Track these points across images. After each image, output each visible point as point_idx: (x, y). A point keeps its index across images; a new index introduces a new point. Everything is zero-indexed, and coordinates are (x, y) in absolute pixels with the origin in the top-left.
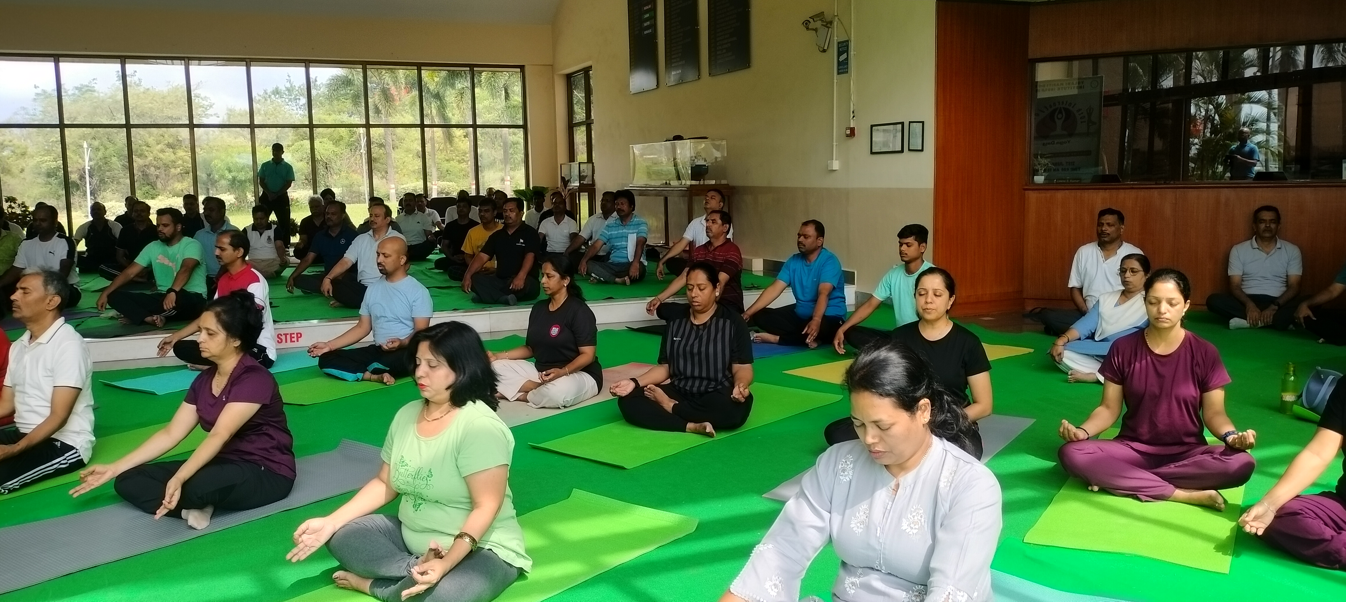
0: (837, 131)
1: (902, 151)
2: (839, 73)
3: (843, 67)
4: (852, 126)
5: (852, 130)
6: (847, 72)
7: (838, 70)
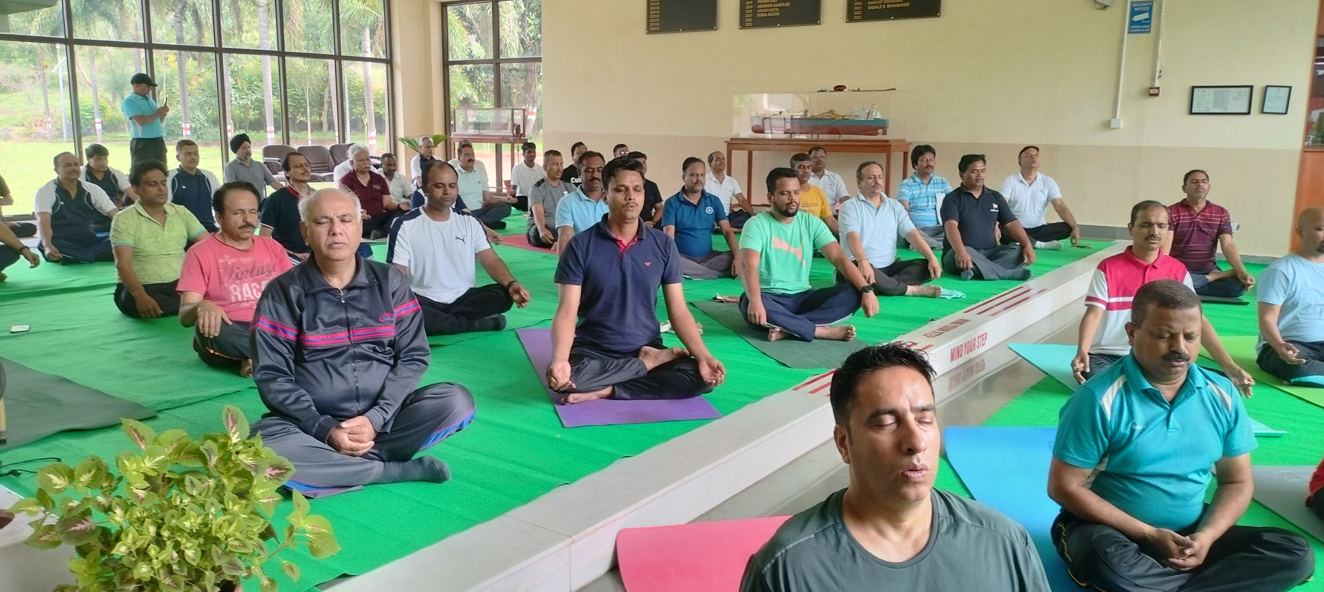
0: (1125, 89)
1: (1249, 113)
2: (1129, 32)
3: (1142, 27)
4: (1156, 86)
5: (1158, 88)
6: (1149, 32)
7: (1130, 29)
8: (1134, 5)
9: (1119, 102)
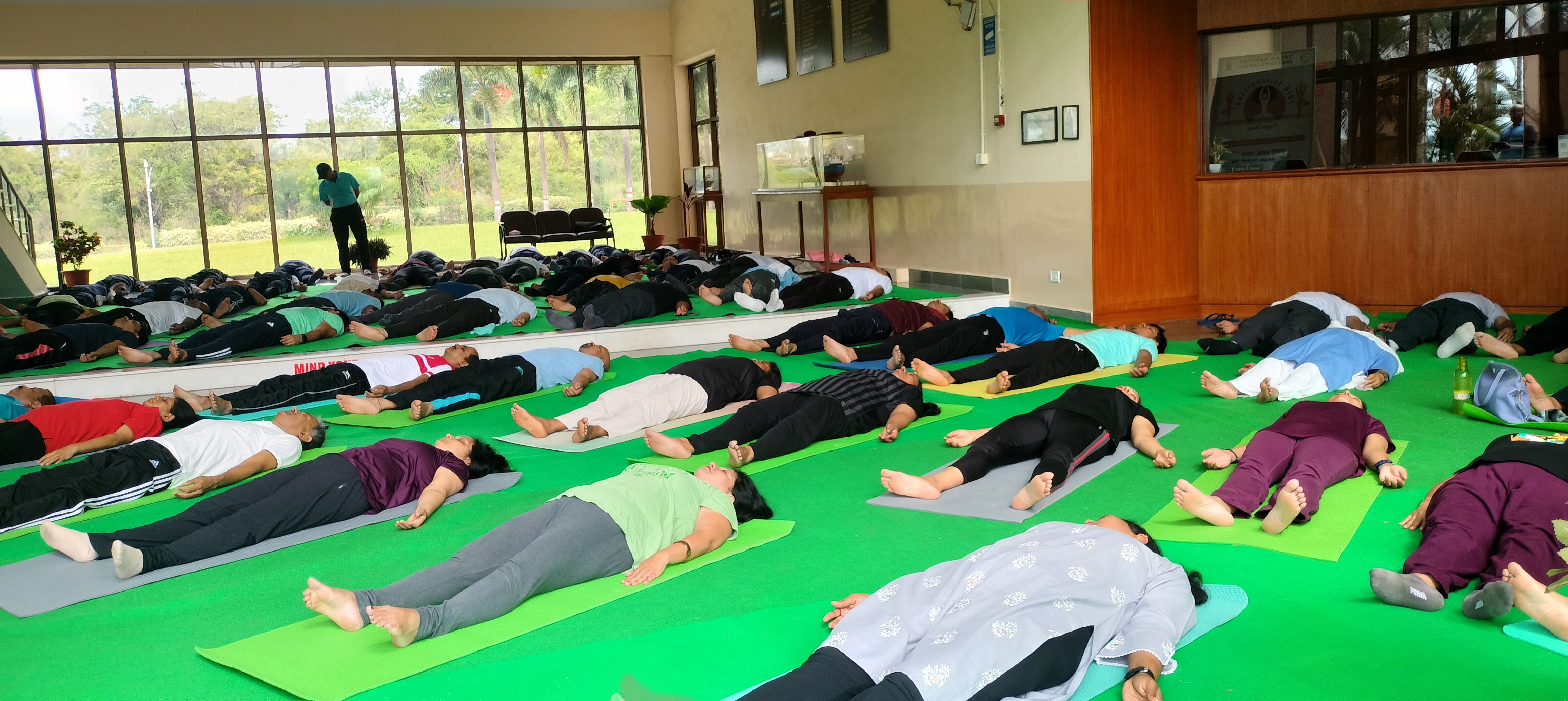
0: (985, 120)
1: (1056, 140)
2: (985, 54)
3: (990, 46)
4: (1001, 114)
5: (1001, 118)
6: (994, 52)
7: (985, 50)
8: (985, 23)
9: (983, 134)
